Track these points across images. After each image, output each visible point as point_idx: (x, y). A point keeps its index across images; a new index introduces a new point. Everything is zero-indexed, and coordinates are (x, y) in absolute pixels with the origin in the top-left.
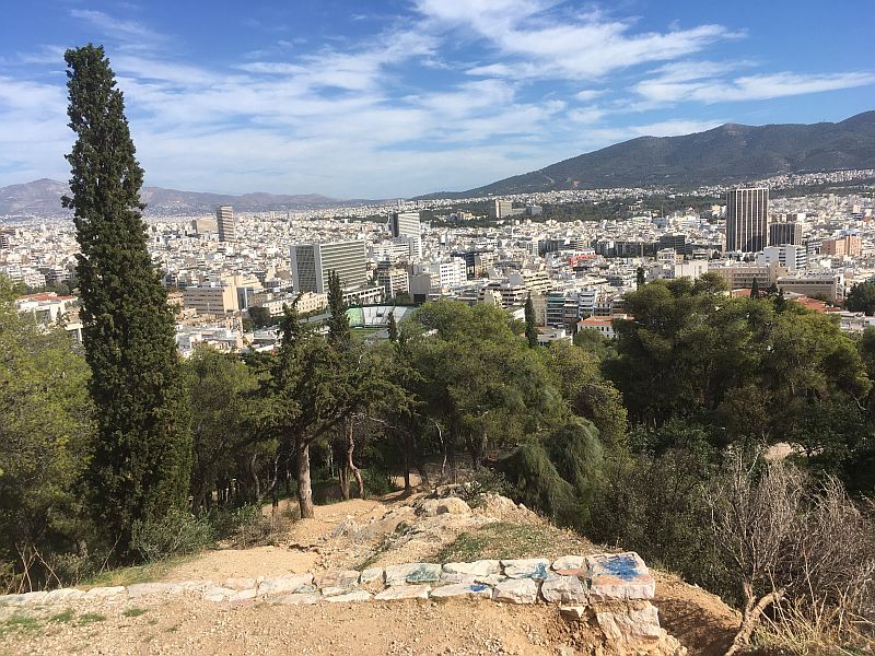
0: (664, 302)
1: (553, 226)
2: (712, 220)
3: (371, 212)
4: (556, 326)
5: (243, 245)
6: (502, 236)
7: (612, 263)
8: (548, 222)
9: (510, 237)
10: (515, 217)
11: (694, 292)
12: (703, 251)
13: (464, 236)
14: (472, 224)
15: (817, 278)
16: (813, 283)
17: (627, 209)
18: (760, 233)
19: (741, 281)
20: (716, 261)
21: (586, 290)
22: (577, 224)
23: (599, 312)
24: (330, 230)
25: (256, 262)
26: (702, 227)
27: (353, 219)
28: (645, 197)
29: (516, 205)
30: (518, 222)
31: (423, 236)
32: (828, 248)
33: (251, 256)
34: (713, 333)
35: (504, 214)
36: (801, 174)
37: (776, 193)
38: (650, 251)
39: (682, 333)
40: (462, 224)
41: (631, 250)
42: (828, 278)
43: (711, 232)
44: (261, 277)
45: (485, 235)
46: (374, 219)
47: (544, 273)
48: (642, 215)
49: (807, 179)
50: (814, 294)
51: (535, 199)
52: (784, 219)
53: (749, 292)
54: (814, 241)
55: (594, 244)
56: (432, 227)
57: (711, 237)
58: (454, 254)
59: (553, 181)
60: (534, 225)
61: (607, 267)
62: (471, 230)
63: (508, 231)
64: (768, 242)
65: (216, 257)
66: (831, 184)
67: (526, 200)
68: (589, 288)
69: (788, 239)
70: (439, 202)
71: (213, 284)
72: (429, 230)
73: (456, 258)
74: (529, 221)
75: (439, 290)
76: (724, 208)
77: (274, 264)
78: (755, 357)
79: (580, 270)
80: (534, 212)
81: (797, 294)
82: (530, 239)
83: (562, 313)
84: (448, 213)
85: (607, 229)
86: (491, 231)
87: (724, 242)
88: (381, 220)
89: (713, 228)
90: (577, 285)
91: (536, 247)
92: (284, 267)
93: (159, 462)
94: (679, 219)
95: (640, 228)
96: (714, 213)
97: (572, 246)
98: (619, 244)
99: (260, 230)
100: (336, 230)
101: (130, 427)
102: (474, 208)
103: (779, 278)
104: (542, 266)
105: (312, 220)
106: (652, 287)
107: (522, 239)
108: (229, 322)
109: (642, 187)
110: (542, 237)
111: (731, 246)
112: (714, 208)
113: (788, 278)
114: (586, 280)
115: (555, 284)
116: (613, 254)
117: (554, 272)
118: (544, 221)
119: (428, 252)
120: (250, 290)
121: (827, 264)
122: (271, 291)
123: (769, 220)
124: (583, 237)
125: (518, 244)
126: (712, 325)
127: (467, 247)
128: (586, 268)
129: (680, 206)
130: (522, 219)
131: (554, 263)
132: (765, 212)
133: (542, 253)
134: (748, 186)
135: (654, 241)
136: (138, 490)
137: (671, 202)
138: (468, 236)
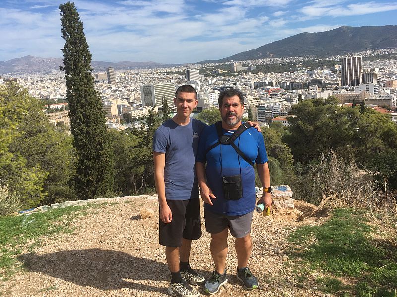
0: (310, 109)
1: (261, 76)
2: (335, 71)
3: (177, 70)
4: (262, 121)
5: (119, 85)
6: (237, 80)
7: (288, 92)
8: (259, 73)
9: (241, 81)
10: (243, 71)
11: (324, 104)
12: (330, 86)
13: (219, 80)
14: (223, 75)
15: (383, 98)
16: (381, 100)
17: (296, 67)
18: (357, 77)
19: (348, 100)
20: (337, 91)
21: (276, 104)
22: (272, 74)
23: (281, 115)
24: (158, 78)
25: (126, 93)
26: (330, 75)
27: (168, 73)
28: (304, 61)
29: (243, 66)
30: (244, 74)
31: (201, 81)
32: (389, 84)
33: (123, 90)
34: (332, 123)
35: (238, 70)
36: (377, 49)
37: (365, 59)
38: (306, 86)
39: (318, 123)
40: (219, 75)
41: (297, 86)
42: (388, 98)
43: (334, 77)
44: (128, 100)
45: (229, 80)
46: (179, 73)
47: (256, 97)
48: (302, 70)
49: (380, 52)
50: (381, 105)
51: (252, 63)
52: (369, 71)
53: (351, 105)
54: (382, 81)
55: (280, 83)
56: (205, 76)
57: (334, 79)
58: (215, 89)
59: (261, 54)
60: (252, 74)
61: (286, 94)
62: (223, 78)
63: (240, 78)
64: (361, 81)
65: (107, 91)
66: (391, 54)
67: (248, 63)
68: (277, 104)
69: (370, 80)
70: (208, 65)
71: (106, 104)
72: (204, 78)
73: (216, 91)
74: (250, 73)
75: (208, 105)
76: (341, 66)
77: (133, 94)
78: (351, 133)
79: (273, 95)
80: (252, 69)
81: (374, 106)
82: (250, 82)
83: (265, 115)
84: (212, 70)
85: (286, 76)
86: (232, 78)
87: (341, 82)
88: (181, 73)
89: (336, 75)
90: (272, 102)
91: (253, 85)
92: (138, 95)
93: (102, 172)
94: (319, 71)
95: (302, 76)
96: (336, 68)
97: (269, 84)
98: (291, 83)
99: (127, 78)
100: (161, 78)
101: (91, 159)
102: (224, 67)
103: (366, 98)
104: (256, 93)
105: (150, 73)
106: (305, 103)
107: (246, 81)
108: (114, 120)
109: (303, 56)
110: (256, 80)
111: (343, 83)
112: (336, 66)
113: (370, 98)
114: (276, 100)
115: (262, 102)
116: (289, 88)
117: (261, 97)
118: (256, 73)
119: (203, 88)
120: (123, 106)
121: (388, 91)
122: (133, 106)
123: (362, 71)
124: (274, 80)
125: (245, 84)
126: (332, 119)
127: (221, 85)
128: (276, 94)
129: (320, 65)
130: (246, 72)
131: (261, 92)
132: (360, 68)
133: (256, 88)
134: (352, 56)
135: (308, 82)
136: (95, 183)
137: (316, 63)
138: (222, 80)
